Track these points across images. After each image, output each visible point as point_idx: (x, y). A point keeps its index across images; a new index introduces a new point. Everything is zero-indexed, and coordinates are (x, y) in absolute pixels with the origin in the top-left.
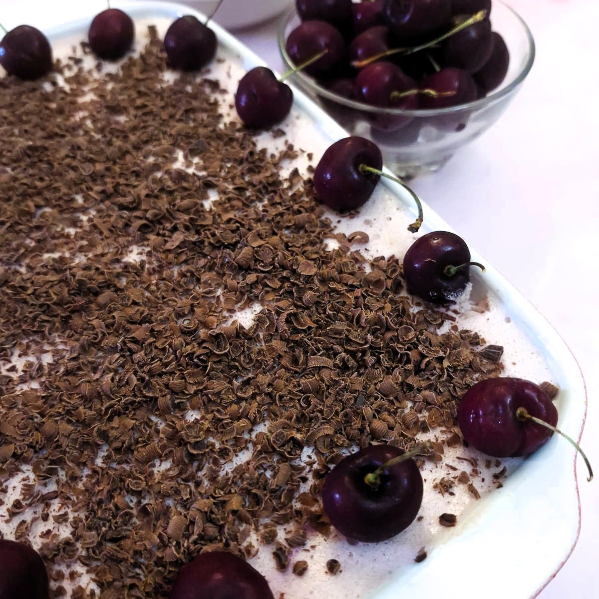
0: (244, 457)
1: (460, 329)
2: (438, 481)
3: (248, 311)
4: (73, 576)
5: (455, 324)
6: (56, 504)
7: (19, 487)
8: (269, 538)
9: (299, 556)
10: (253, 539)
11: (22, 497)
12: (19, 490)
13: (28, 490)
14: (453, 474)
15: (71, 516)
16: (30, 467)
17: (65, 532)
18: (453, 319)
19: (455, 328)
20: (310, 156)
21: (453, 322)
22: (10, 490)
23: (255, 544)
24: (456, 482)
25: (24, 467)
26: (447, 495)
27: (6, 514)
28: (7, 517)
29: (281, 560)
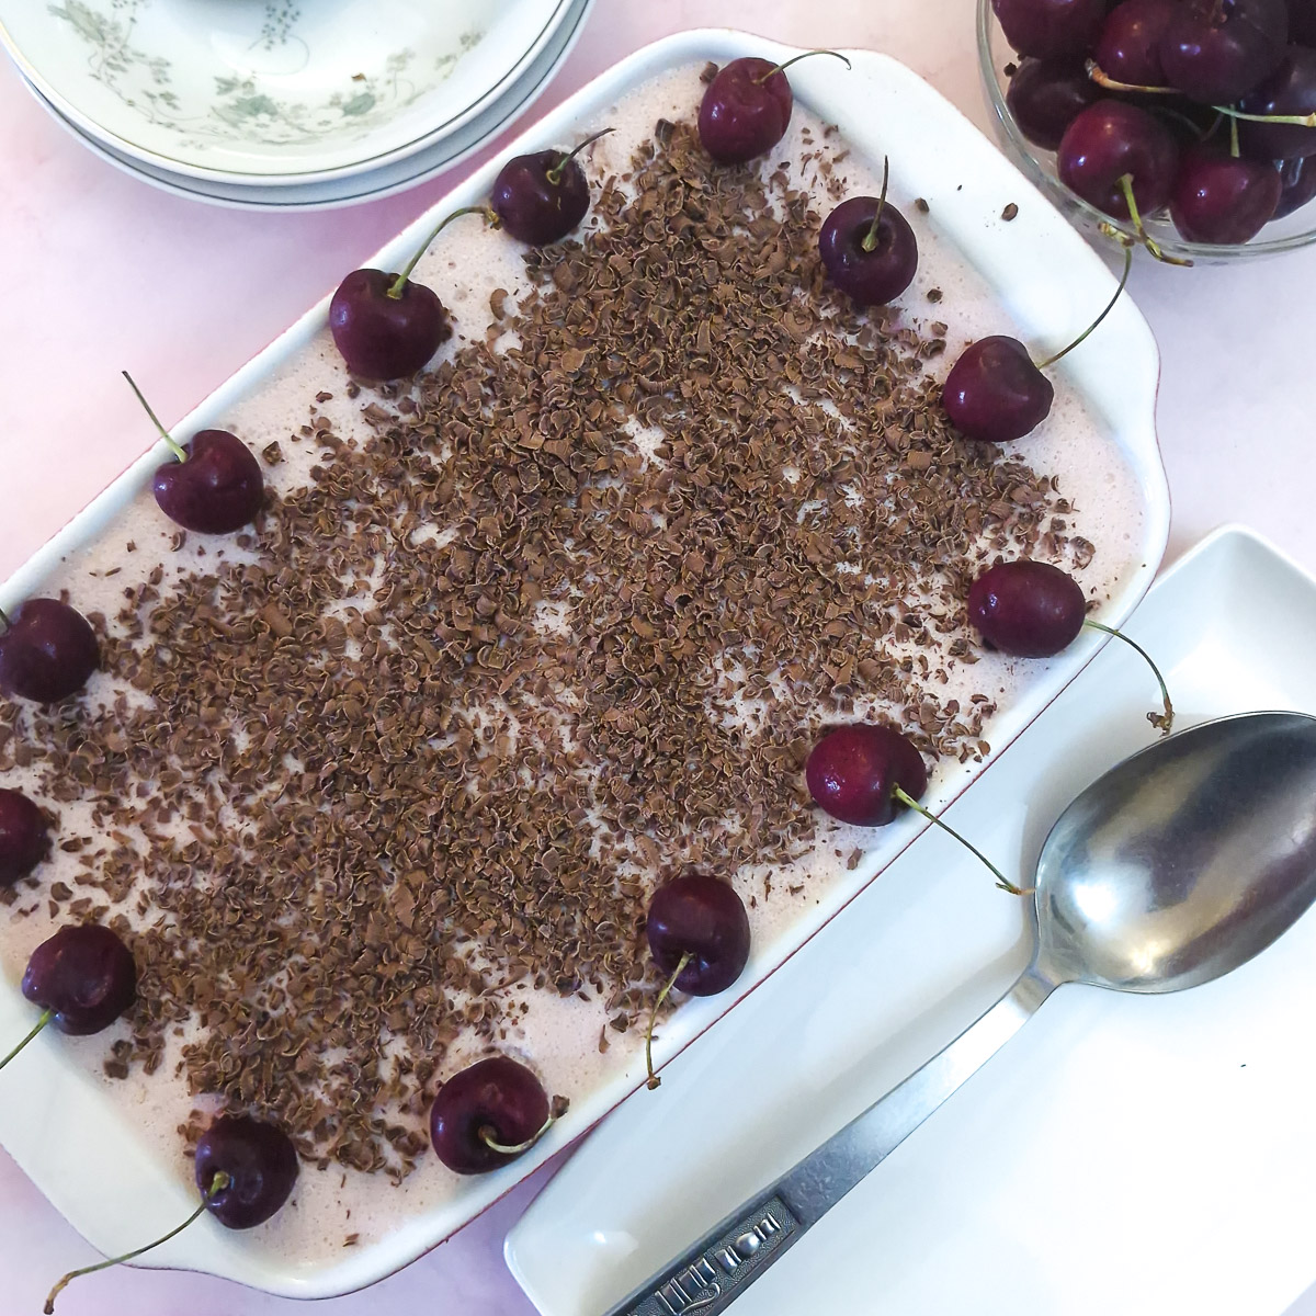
0: (829, 408)
1: (630, 171)
2: (831, 196)
3: (636, 440)
4: (981, 555)
5: (619, 177)
6: (910, 602)
7: (901, 646)
8: (915, 365)
9: (926, 334)
10: (915, 384)
11: (911, 639)
12: (904, 646)
13: (902, 635)
14: (820, 179)
15: (921, 581)
16: (878, 642)
17: (938, 581)
18: (612, 179)
19: (626, 178)
20: (323, 397)
21: (617, 180)
22: (907, 654)
23: (920, 380)
24: (830, 177)
25: (878, 647)
26: (845, 186)
27: (933, 648)
28: (935, 646)
29: (937, 348)
